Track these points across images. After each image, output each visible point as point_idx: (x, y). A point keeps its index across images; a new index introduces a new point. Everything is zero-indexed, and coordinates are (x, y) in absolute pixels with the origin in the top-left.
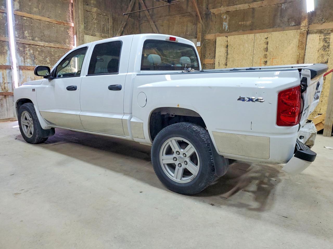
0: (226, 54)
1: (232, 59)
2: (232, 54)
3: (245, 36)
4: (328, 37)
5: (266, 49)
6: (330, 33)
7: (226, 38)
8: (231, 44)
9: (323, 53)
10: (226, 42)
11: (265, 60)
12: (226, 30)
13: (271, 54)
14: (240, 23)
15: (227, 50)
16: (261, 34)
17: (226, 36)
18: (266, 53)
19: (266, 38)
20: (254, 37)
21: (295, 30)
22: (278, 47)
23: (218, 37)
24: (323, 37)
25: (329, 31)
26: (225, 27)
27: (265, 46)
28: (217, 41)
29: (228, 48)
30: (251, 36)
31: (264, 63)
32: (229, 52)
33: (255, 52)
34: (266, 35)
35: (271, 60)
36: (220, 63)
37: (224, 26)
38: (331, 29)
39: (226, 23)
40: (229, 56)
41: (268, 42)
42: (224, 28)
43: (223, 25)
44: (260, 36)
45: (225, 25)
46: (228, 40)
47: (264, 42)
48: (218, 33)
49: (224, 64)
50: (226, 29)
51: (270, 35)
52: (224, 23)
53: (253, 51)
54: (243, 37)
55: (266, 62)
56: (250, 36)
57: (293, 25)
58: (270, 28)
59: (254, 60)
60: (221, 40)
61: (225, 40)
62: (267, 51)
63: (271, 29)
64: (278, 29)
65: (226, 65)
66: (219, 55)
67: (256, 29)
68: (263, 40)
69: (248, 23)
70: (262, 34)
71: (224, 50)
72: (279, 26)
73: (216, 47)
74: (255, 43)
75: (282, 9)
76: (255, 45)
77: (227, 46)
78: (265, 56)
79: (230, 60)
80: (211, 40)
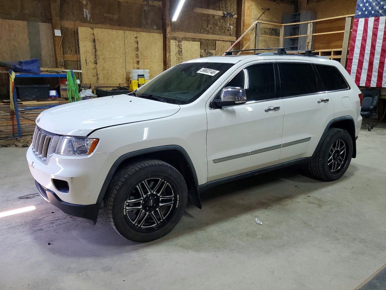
0: (94, 50)
1: (103, 57)
2: (101, 51)
3: (114, 32)
4: (180, 43)
5: (137, 48)
6: (181, 41)
7: (91, 30)
8: (99, 38)
9: (179, 57)
10: (92, 36)
11: (138, 60)
12: (88, 20)
13: (142, 54)
14: (105, 15)
15: (95, 45)
16: (130, 32)
17: (91, 28)
18: (137, 53)
19: (135, 37)
20: (124, 34)
21: (159, 34)
22: (147, 48)
23: (81, 27)
24: (178, 44)
25: (181, 40)
26: (86, 15)
27: (136, 46)
28: (79, 32)
29: (96, 42)
30: (121, 32)
31: (136, 63)
32: (97, 47)
33: (126, 51)
34: (135, 34)
35: (143, 60)
36: (88, 61)
37: (85, 13)
38: (181, 38)
39: (87, 11)
40: (98, 53)
41: (138, 41)
42: (85, 17)
43: (83, 13)
44: (130, 34)
45: (87, 13)
46: (95, 33)
47: (134, 41)
48: (78, 21)
49: (93, 62)
50: (88, 18)
51: (139, 35)
52: (85, 10)
53: (124, 49)
54: (112, 31)
55: (138, 62)
56: (119, 32)
57: (155, 28)
58: (137, 27)
59: (126, 59)
60: (84, 32)
61: (90, 33)
62: (138, 51)
63: (139, 29)
64: (144, 29)
65: (96, 64)
66: (85, 51)
67: (124, 26)
68: (133, 40)
69: (116, 17)
70: (132, 32)
71: (91, 45)
72: (145, 27)
73: (80, 40)
74: (126, 41)
75: (145, 10)
76: (126, 43)
77: (94, 41)
78: (137, 56)
79: (100, 57)
80: (69, 29)
